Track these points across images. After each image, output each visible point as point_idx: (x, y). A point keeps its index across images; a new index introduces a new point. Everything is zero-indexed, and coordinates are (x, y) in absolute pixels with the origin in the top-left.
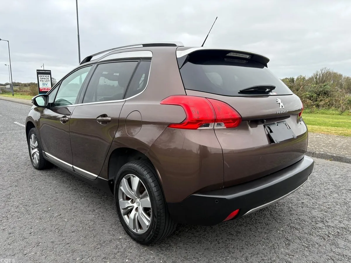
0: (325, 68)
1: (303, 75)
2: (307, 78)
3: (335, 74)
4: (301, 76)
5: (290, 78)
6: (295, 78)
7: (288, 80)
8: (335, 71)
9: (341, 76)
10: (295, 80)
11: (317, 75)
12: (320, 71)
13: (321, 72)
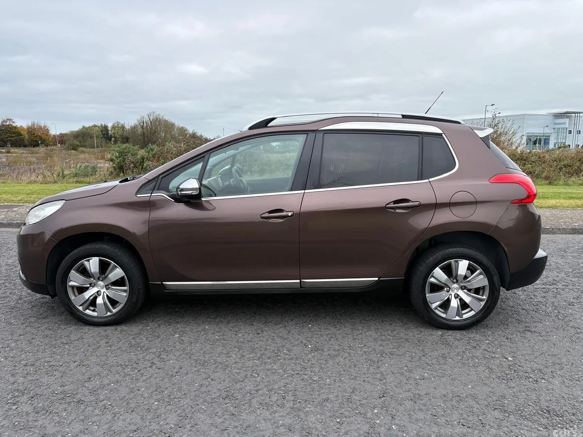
0: (154, 113)
1: (122, 122)
2: (127, 127)
3: (166, 121)
4: (117, 122)
5: (101, 126)
6: (110, 125)
7: (97, 128)
8: (166, 118)
9: (173, 125)
10: (109, 129)
11: (143, 123)
12: (147, 117)
13: (148, 119)
